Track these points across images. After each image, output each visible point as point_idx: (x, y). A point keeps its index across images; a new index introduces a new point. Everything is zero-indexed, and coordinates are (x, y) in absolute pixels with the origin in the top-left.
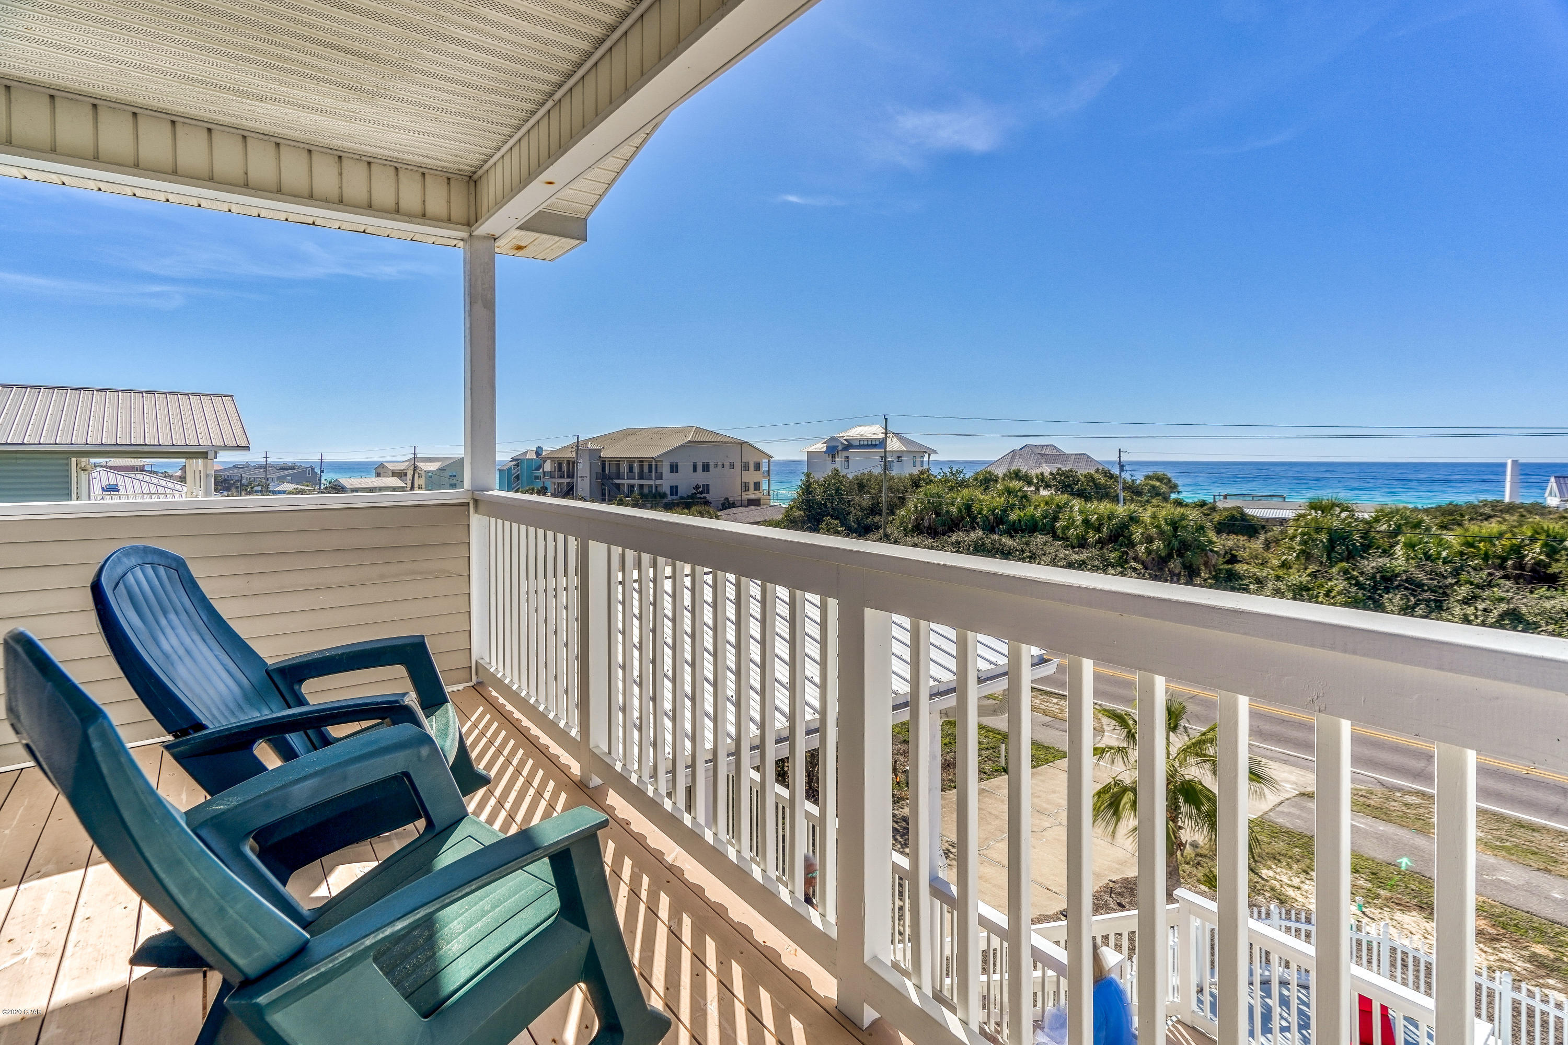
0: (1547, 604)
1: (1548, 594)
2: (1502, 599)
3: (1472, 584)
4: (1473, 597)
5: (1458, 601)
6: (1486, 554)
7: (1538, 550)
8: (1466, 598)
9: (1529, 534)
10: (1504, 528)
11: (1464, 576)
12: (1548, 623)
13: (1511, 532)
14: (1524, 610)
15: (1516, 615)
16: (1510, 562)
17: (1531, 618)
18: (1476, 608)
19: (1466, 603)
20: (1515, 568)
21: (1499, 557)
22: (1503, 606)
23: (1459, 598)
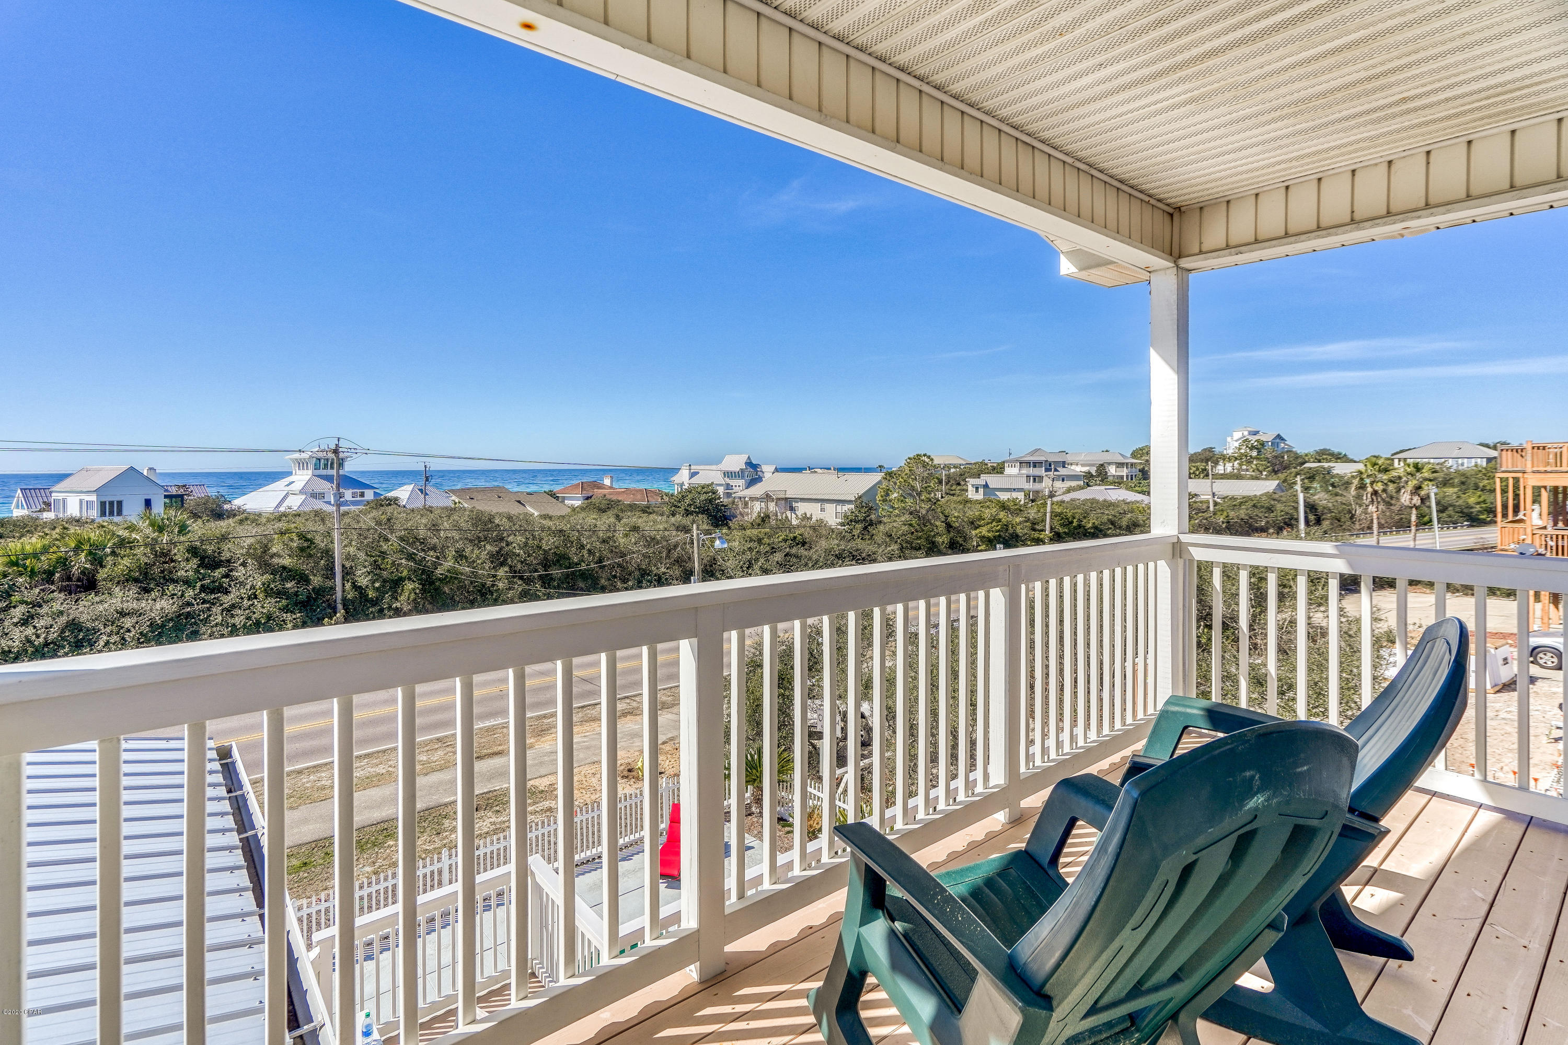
0: (101, 608)
1: (97, 599)
2: (61, 613)
3: (27, 603)
4: (28, 617)
5: (16, 625)
6: (32, 570)
7: (83, 560)
8: (21, 619)
9: (73, 545)
10: (46, 542)
11: (16, 598)
12: (105, 626)
13: (54, 545)
14: (84, 618)
15: (75, 624)
16: (57, 575)
17: (89, 625)
18: (35, 627)
19: (22, 625)
20: (62, 579)
21: (45, 572)
22: (63, 620)
23: (15, 620)
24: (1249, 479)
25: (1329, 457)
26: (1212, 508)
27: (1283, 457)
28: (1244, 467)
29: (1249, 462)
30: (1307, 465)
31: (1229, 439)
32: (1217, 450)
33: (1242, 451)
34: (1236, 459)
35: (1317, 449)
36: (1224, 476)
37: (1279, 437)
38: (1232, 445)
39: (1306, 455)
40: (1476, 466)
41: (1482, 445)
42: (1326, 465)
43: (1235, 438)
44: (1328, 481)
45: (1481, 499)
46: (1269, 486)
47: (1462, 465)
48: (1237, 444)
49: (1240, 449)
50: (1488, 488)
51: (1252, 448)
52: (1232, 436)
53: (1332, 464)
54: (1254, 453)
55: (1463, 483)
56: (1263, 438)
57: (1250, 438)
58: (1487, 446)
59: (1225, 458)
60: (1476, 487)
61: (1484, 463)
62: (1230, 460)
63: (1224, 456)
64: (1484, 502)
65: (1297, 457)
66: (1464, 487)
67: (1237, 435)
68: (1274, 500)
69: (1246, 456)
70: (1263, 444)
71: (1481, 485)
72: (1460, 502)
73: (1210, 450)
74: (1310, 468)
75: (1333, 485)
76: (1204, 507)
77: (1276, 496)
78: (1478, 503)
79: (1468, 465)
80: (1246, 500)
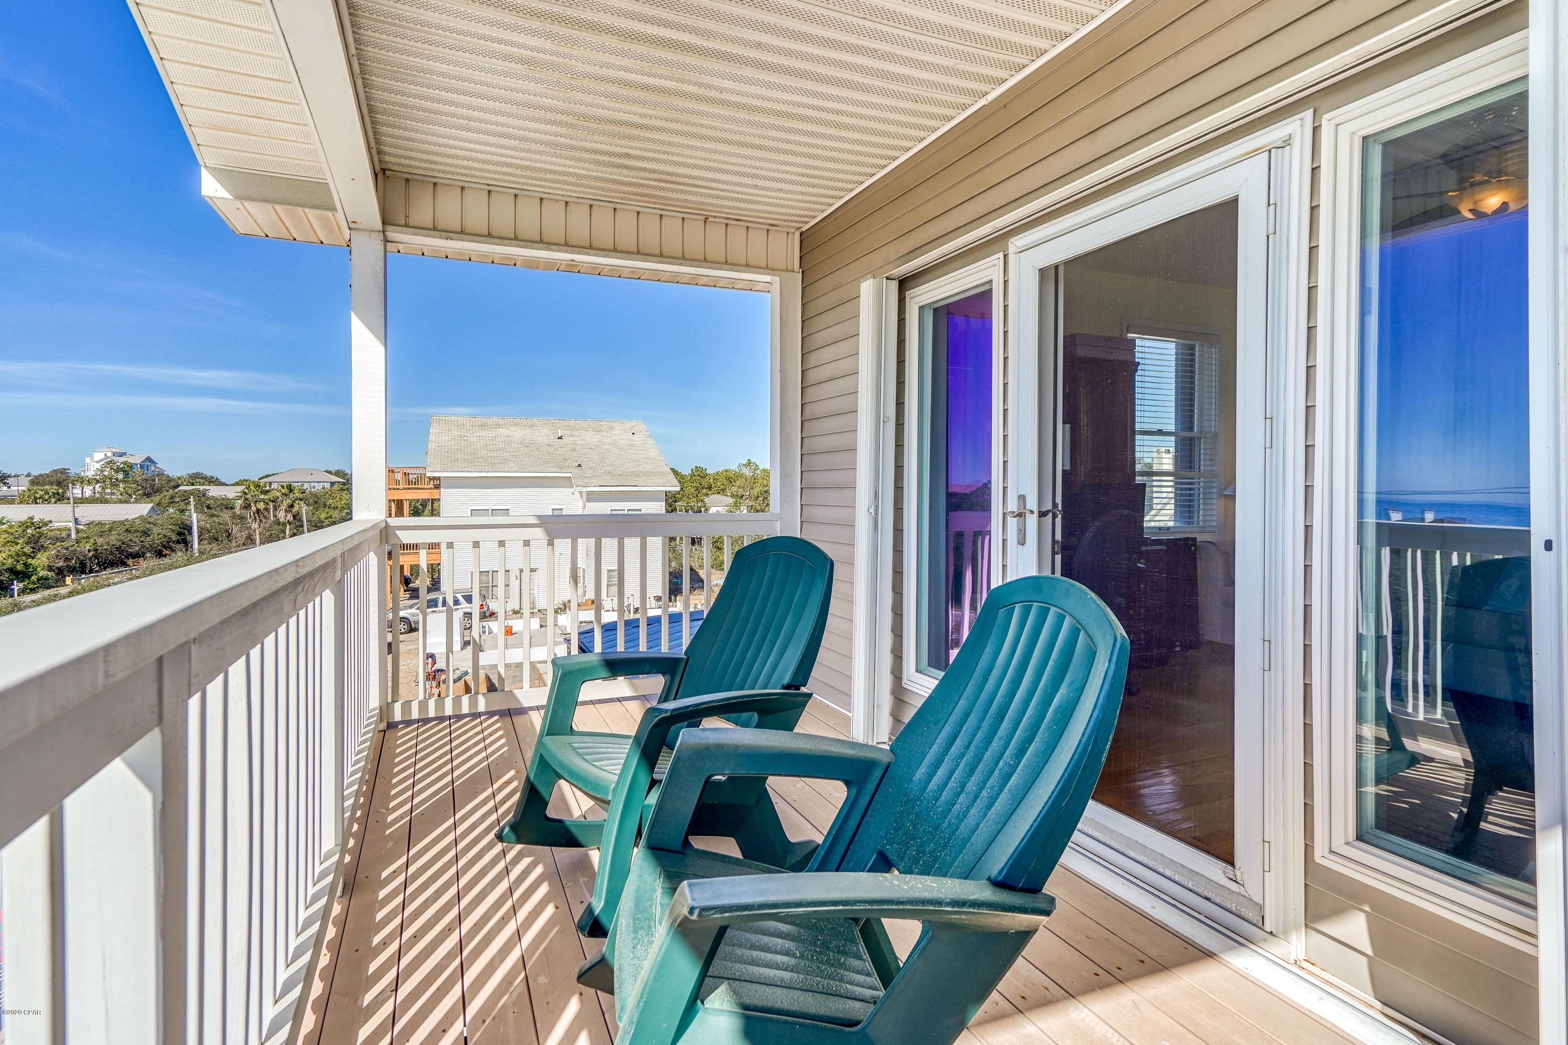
24: (116, 503)
25: (202, 481)
26: (74, 536)
27: (154, 480)
28: (108, 491)
29: (115, 485)
30: (181, 488)
31: (88, 460)
32: (73, 471)
33: (106, 473)
34: (98, 482)
35: (190, 472)
36: (83, 501)
37: (149, 459)
38: (93, 465)
39: (179, 478)
40: (323, 488)
41: (327, 471)
42: (201, 488)
43: (96, 459)
44: (204, 503)
45: (329, 515)
46: (144, 509)
47: (314, 487)
48: (98, 466)
49: (102, 471)
50: (333, 506)
51: (117, 471)
52: (92, 457)
53: (207, 487)
54: (121, 476)
55: (316, 502)
56: (132, 460)
57: (116, 459)
58: (330, 473)
59: (82, 481)
60: (325, 505)
61: (328, 486)
62: (89, 482)
63: (82, 478)
64: (331, 517)
65: (170, 480)
66: (316, 506)
67: (99, 456)
68: (149, 523)
69: (111, 479)
70: (131, 467)
71: (328, 503)
72: (315, 518)
73: (63, 471)
74: (186, 491)
75: (208, 507)
76: (64, 534)
77: (152, 520)
78: (327, 518)
79: (319, 487)
80: (113, 526)
